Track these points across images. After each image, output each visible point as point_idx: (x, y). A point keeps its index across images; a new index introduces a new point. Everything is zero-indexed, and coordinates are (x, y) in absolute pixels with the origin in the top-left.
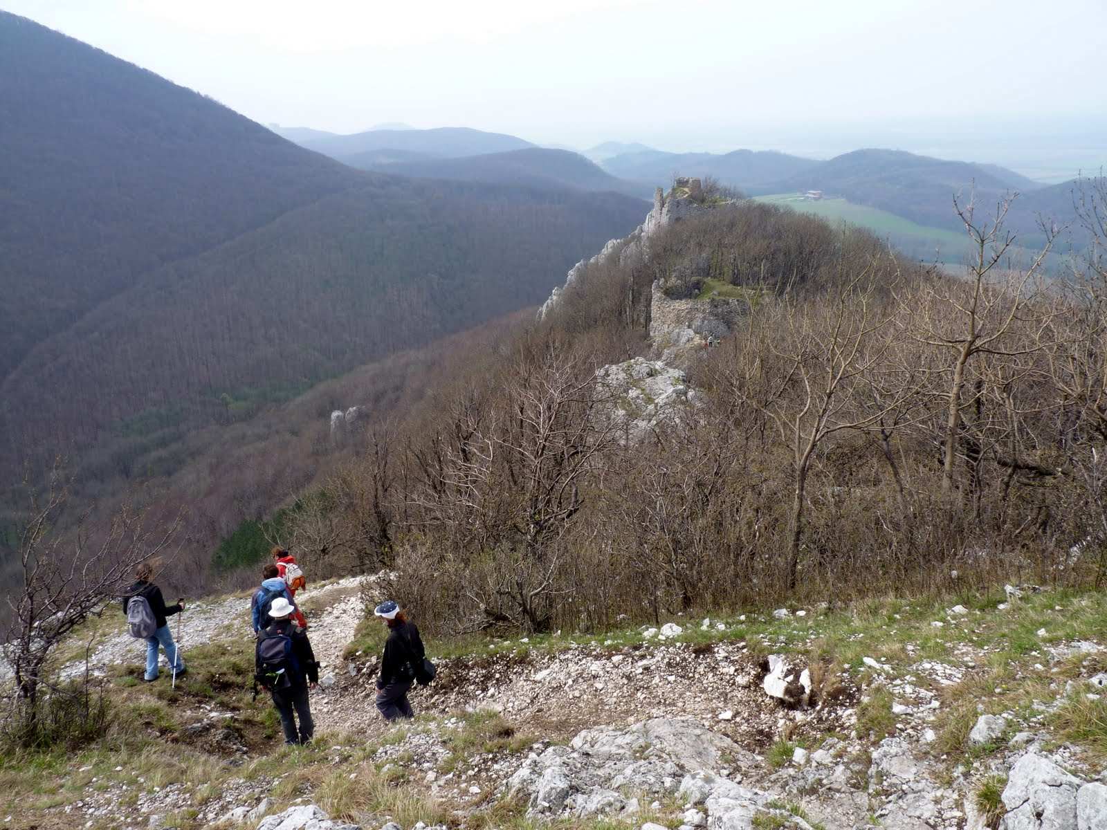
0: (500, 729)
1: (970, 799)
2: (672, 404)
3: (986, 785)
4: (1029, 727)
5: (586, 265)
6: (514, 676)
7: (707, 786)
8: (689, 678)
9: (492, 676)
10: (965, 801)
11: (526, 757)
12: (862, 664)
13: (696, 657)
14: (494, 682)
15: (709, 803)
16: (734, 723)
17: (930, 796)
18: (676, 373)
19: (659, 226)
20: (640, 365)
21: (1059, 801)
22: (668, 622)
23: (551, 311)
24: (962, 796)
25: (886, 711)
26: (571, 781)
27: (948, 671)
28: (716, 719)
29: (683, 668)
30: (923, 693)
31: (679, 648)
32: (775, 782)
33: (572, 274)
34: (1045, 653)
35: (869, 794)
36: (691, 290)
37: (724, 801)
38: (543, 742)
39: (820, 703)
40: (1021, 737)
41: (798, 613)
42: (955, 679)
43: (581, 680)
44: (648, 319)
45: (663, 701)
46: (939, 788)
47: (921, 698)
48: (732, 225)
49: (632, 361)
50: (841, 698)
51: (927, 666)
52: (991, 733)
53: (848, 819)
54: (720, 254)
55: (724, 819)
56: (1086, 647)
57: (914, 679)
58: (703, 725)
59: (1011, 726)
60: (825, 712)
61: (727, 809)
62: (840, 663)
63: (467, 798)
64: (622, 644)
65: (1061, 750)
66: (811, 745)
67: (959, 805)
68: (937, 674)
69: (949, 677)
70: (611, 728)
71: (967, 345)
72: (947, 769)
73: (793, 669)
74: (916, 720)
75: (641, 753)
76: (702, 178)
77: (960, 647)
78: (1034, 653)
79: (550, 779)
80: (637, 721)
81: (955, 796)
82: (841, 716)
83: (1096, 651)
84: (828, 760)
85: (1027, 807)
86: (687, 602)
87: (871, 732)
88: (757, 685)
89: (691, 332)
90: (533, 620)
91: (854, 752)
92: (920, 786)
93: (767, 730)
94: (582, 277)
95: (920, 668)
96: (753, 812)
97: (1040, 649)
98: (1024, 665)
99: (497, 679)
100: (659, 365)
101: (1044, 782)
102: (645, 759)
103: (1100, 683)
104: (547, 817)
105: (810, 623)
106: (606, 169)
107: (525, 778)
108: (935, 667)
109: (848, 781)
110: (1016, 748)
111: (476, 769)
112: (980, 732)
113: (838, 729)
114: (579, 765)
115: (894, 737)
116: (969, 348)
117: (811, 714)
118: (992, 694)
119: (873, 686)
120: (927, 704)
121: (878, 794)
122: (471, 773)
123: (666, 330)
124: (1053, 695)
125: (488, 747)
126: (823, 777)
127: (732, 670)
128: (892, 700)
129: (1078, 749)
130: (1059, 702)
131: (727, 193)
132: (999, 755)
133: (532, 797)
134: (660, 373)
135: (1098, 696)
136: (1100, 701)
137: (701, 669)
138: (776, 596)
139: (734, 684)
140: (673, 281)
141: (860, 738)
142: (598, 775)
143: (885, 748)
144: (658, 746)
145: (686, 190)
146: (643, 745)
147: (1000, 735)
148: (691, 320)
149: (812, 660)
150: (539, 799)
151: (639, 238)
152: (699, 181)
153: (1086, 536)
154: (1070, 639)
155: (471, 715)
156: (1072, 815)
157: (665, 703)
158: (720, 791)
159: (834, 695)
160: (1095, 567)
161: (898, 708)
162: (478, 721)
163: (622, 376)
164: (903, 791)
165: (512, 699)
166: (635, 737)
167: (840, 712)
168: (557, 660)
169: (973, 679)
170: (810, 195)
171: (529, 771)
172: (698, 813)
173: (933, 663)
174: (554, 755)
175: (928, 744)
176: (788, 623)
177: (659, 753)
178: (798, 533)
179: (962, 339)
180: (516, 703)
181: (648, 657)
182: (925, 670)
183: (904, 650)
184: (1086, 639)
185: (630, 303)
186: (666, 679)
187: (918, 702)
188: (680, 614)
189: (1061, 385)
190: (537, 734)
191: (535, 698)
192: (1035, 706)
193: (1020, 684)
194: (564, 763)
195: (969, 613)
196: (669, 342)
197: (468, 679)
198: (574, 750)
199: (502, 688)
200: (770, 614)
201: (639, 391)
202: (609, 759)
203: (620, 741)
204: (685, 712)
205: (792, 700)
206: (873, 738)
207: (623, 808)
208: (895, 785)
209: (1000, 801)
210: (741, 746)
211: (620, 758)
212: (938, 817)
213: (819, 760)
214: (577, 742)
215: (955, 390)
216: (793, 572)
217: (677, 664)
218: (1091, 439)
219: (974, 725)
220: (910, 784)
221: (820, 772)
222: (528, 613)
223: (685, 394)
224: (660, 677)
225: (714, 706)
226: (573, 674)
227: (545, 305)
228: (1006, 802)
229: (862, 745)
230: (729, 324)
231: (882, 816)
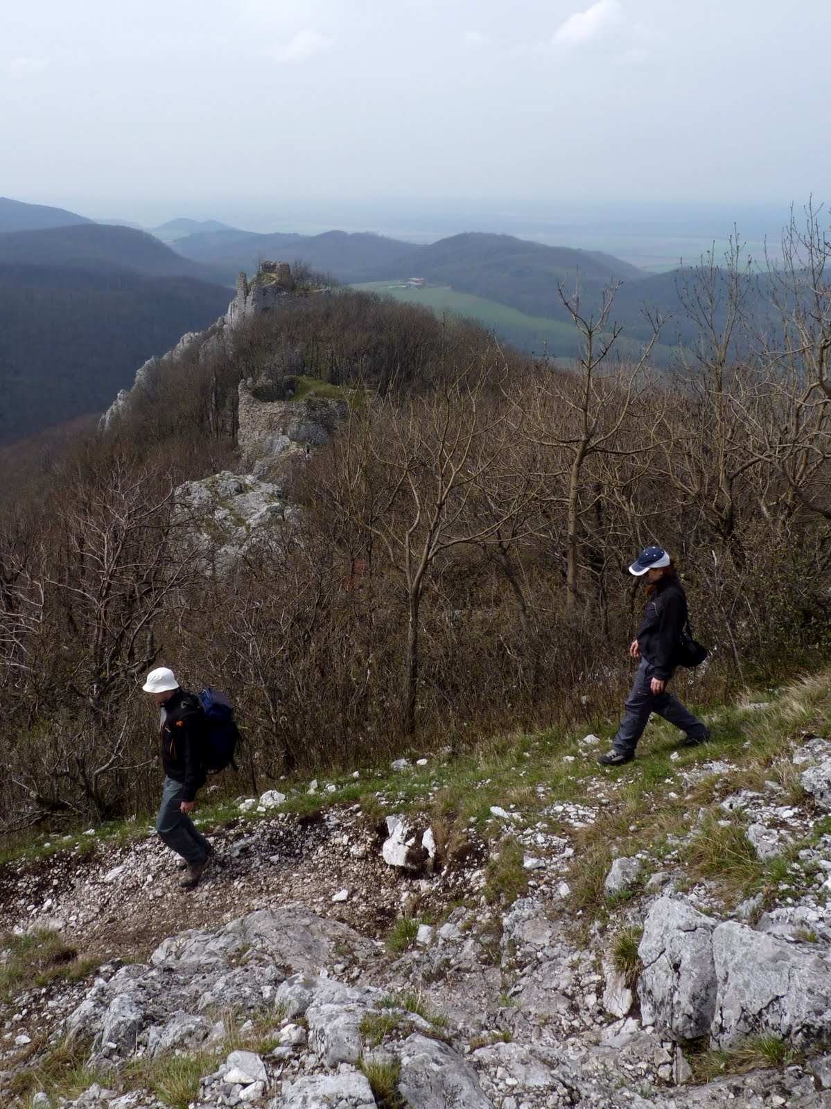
0: (56, 953)
1: (607, 959)
2: (265, 525)
3: (623, 940)
4: (664, 865)
5: (157, 363)
6: (78, 880)
7: (306, 992)
8: (295, 856)
9: (49, 883)
10: (602, 962)
11: (91, 986)
12: (490, 814)
13: (302, 829)
14: (51, 891)
15: (311, 1014)
16: (351, 904)
17: (566, 962)
18: (270, 488)
19: (243, 317)
20: (227, 480)
21: (695, 947)
22: (268, 789)
23: (116, 418)
24: (600, 956)
25: (516, 867)
26: (145, 1010)
27: (581, 812)
28: (330, 902)
29: (288, 844)
30: (556, 840)
31: (283, 820)
32: (397, 970)
33: (140, 374)
34: (677, 780)
35: (502, 970)
36: (283, 391)
37: (327, 1008)
38: (112, 963)
39: (445, 868)
40: (656, 878)
41: (419, 762)
42: (589, 820)
43: (163, 874)
44: (236, 425)
45: (265, 888)
46: (575, 950)
47: (554, 847)
48: (328, 315)
49: (217, 475)
50: (468, 858)
51: (559, 808)
52: (627, 879)
53: (481, 1003)
54: (315, 348)
55: (327, 1031)
56: (718, 768)
57: (546, 825)
58: (314, 912)
59: (645, 868)
60: (451, 877)
61: (330, 1018)
62: (465, 817)
63: (12, 1053)
64: (212, 823)
65: (696, 887)
66: (435, 919)
67: (597, 967)
68: (570, 817)
69: (582, 819)
70: (202, 930)
71: (581, 445)
72: (584, 927)
73: (415, 830)
74: (550, 874)
75: (237, 959)
76: (291, 262)
77: (592, 783)
78: (667, 781)
79: (117, 1010)
80: (235, 917)
81: (593, 957)
82: (469, 880)
83: (727, 771)
84: (456, 935)
85: (664, 959)
86: (290, 763)
87: (502, 894)
88: (375, 854)
89: (288, 440)
90: (100, 805)
91: (483, 921)
92: (556, 951)
93: (389, 907)
94: (154, 377)
95: (552, 811)
96: (361, 1017)
97: (673, 776)
98: (659, 796)
99: (56, 887)
100: (249, 479)
101: (679, 928)
102: (242, 965)
103: (731, 806)
104: (115, 1062)
105: (432, 773)
106: (179, 250)
107: (87, 1013)
108: (568, 809)
109: (478, 958)
110: (652, 893)
111: (25, 1012)
112: (614, 881)
113: (466, 896)
114: (159, 986)
115: (526, 896)
116: (584, 448)
117: (437, 881)
118: (626, 833)
119: (502, 839)
120: (560, 853)
121: (511, 968)
122: (17, 1017)
123: (257, 438)
124: (686, 826)
125: (40, 979)
126: (451, 956)
127: (346, 838)
128: (522, 854)
129: (713, 884)
130: (694, 833)
131: (320, 280)
132: (635, 903)
133: (96, 1037)
134: (251, 488)
135: (729, 822)
136: (731, 827)
137: (309, 843)
138: (393, 745)
139: (348, 856)
140: (263, 380)
141: (490, 903)
142: (182, 996)
143: (517, 912)
144: (259, 946)
145: (274, 275)
146: (241, 948)
147: (635, 879)
148: (286, 425)
149: (434, 816)
150: (103, 1040)
151: (221, 330)
152: (287, 266)
153: (712, 646)
154: (702, 760)
155: (18, 939)
156: (709, 962)
157: (267, 891)
158: (323, 995)
159: (460, 856)
160: (723, 679)
161: (529, 863)
162: (27, 946)
163: (205, 494)
164: (538, 959)
165: (76, 910)
166: (231, 939)
167: (467, 876)
168: (133, 853)
169: (606, 818)
170: (412, 283)
171: (92, 1004)
172: (296, 1028)
173: (565, 805)
174: (126, 976)
175: (562, 900)
176: (408, 776)
177: (260, 955)
178: (414, 669)
179: (576, 438)
180: (81, 915)
181: (245, 835)
182: (556, 813)
183: (534, 793)
184: (718, 759)
185: (214, 407)
186: (269, 860)
187: (551, 851)
188: (282, 778)
189: (679, 484)
190: (108, 952)
191: (105, 906)
192: (669, 841)
193: (653, 818)
194: (139, 986)
195: (602, 743)
196: (260, 452)
197: (15, 892)
198: (153, 967)
199: (62, 898)
200: (387, 767)
201: (227, 511)
202: (198, 971)
203: (213, 946)
204: (292, 898)
205: (415, 867)
206: (504, 901)
207: (206, 1036)
208: (528, 954)
209: (638, 957)
210: (360, 932)
211: (211, 968)
212: (575, 985)
213: (446, 937)
214: (159, 955)
215: (572, 494)
216: (411, 715)
217: (281, 840)
218: (712, 540)
219: (609, 871)
220: (545, 950)
221: (447, 951)
222: (93, 797)
223: (282, 511)
224: (262, 858)
225: (326, 886)
226: (153, 868)
227: (109, 412)
228: (643, 956)
229: (492, 911)
230: (329, 429)
231: (516, 993)
